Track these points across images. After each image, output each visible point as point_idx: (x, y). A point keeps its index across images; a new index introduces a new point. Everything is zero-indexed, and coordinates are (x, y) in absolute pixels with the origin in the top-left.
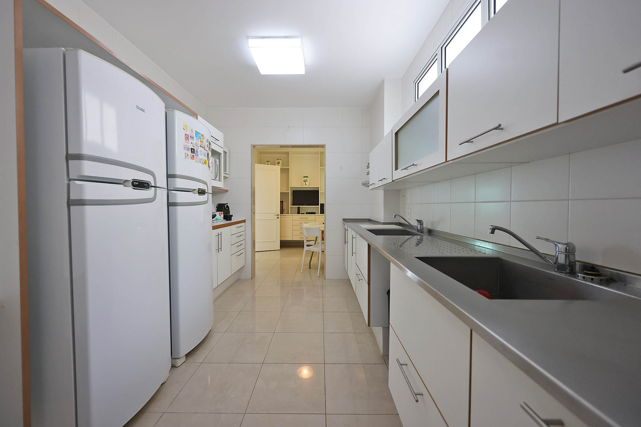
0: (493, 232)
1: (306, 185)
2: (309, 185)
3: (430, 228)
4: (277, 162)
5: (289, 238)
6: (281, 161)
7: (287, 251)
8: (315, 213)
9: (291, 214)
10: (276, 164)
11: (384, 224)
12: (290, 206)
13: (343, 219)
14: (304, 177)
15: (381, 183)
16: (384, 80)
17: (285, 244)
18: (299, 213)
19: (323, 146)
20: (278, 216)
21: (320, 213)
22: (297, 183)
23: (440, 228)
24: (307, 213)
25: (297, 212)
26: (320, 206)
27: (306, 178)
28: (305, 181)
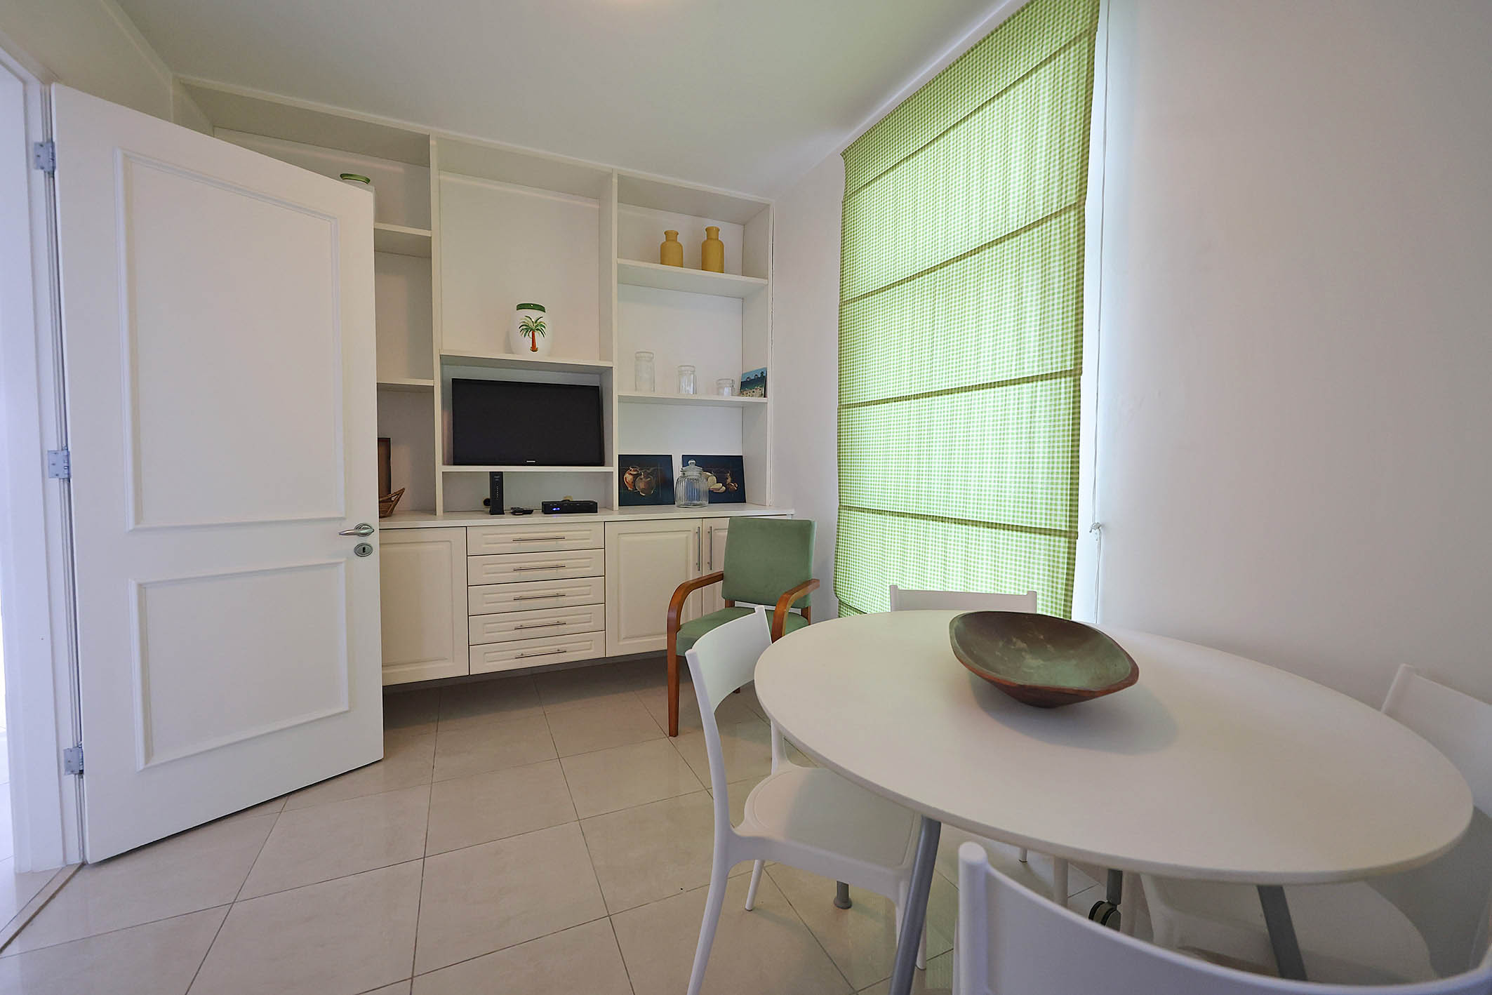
1: (534, 349)
2: (555, 354)
5: (445, 663)
8: (592, 503)
9: (447, 515)
12: (440, 468)
14: (521, 307)
17: (415, 708)
18: (495, 505)
20: (367, 537)
21: (621, 508)
22: (477, 340)
24: (548, 508)
25: (486, 502)
26: (615, 469)
27: (539, 313)
28: (531, 329)
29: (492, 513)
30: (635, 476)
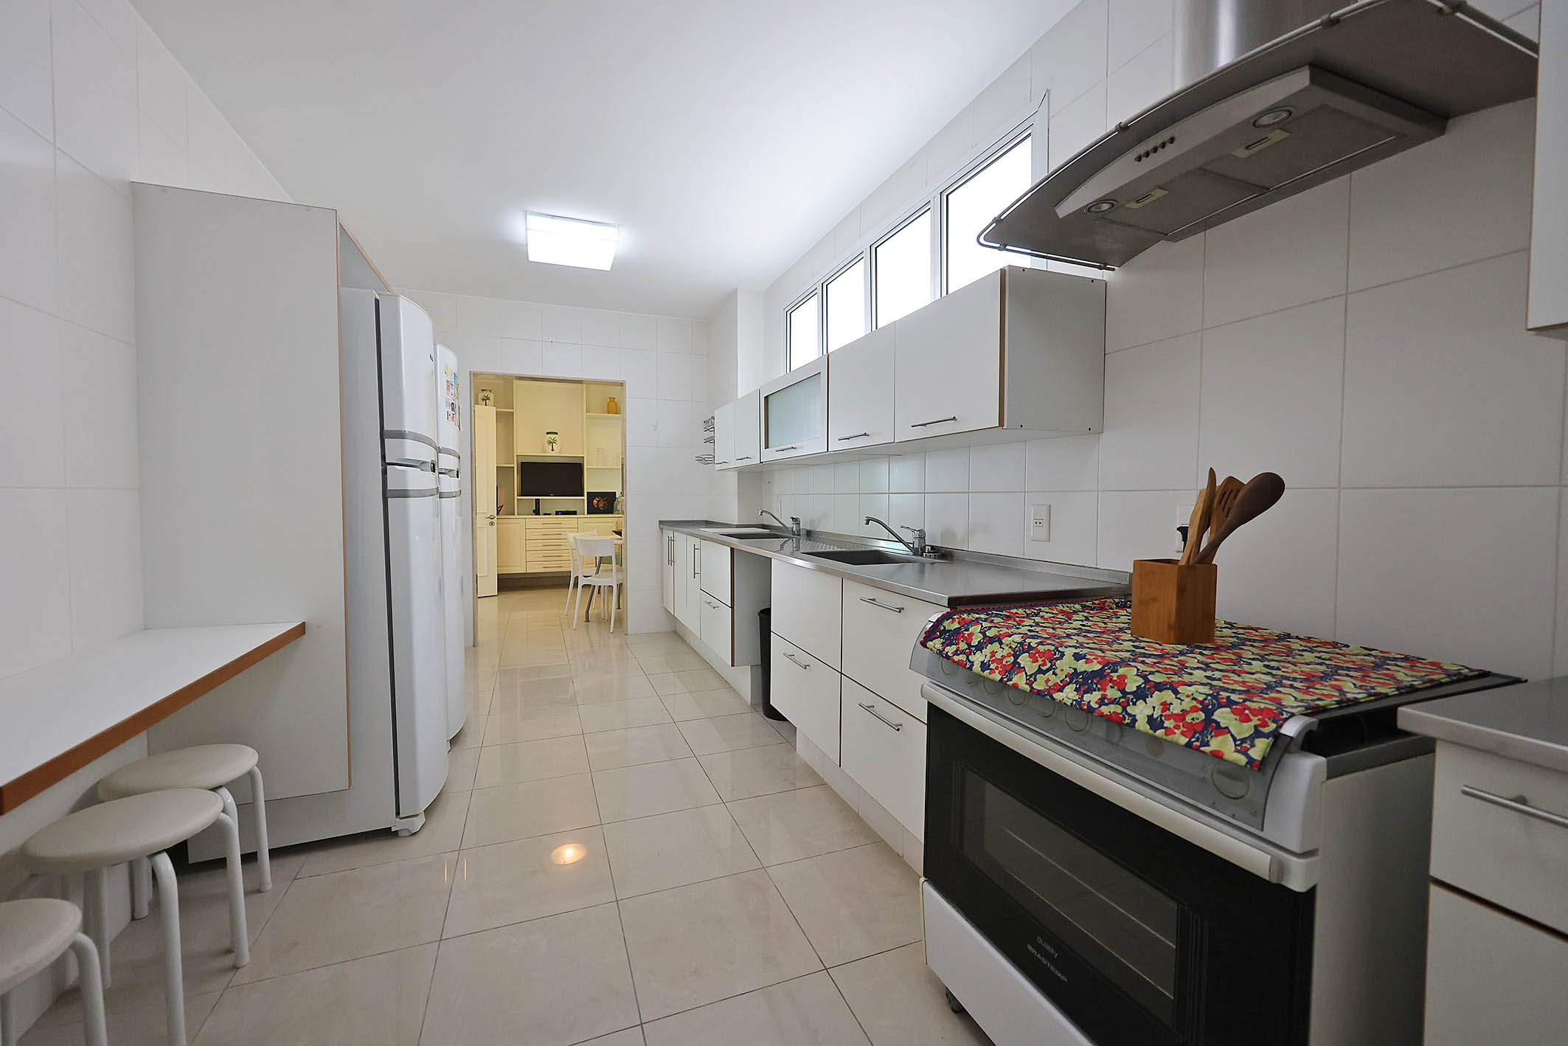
0: (868, 524)
1: (553, 450)
2: (561, 451)
3: (808, 528)
4: (481, 395)
5: (518, 568)
6: (491, 396)
7: (514, 598)
8: (576, 512)
9: (518, 515)
10: (480, 401)
11: (737, 526)
12: (516, 497)
13: (660, 521)
14: (547, 433)
15: (740, 464)
16: (737, 290)
17: (508, 584)
18: (537, 512)
19: (622, 384)
20: (493, 520)
21: (588, 513)
22: (531, 446)
23: (821, 528)
24: (557, 513)
25: (534, 511)
26: (585, 497)
27: (555, 436)
28: (551, 443)
29: (536, 515)
30: (598, 501)
